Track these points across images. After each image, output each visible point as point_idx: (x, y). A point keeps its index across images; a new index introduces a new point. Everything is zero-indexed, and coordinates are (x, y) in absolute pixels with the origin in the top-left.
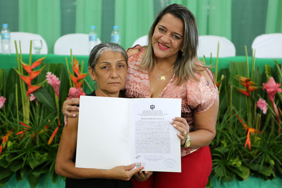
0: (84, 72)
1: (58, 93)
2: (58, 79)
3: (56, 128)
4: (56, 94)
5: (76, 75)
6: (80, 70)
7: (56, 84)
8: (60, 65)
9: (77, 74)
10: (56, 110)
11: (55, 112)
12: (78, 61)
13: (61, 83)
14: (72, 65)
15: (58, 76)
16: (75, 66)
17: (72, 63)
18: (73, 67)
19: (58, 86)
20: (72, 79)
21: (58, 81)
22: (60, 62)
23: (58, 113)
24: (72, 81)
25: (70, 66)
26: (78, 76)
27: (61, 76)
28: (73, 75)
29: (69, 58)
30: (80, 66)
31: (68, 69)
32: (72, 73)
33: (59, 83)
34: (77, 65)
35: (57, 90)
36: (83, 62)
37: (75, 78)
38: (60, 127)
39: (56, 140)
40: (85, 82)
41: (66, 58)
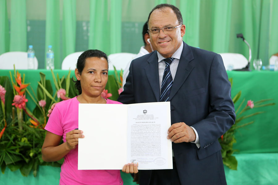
0: (25, 83)
1: (4, 100)
2: (4, 89)
3: (3, 128)
4: (2, 101)
5: (18, 85)
6: (22, 81)
7: (3, 93)
8: (4, 77)
9: (20, 84)
10: (3, 114)
11: (2, 115)
12: (20, 74)
13: (6, 93)
14: (16, 77)
15: (4, 86)
16: (18, 78)
17: (15, 76)
18: (17, 79)
19: (4, 95)
20: (16, 89)
21: (4, 90)
22: (4, 75)
23: (4, 117)
24: (15, 90)
25: (14, 78)
26: (20, 86)
27: (6, 86)
28: (16, 85)
29: (13, 72)
30: (22, 78)
31: (12, 81)
32: (15, 83)
33: (4, 92)
34: (20, 78)
35: (3, 97)
36: (24, 75)
37: (18, 87)
38: (6, 127)
39: (3, 138)
40: (26, 91)
41: (10, 72)
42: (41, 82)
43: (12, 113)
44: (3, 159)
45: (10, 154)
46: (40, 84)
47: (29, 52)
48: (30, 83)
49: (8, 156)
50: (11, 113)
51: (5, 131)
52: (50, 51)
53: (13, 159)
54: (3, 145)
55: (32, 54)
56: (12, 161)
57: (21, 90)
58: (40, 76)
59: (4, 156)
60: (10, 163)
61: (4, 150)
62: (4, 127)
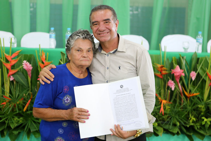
0: (48, 61)
1: (31, 75)
2: (31, 65)
3: (29, 100)
4: (29, 76)
7: (30, 69)
8: (31, 55)
9: (44, 62)
10: (29, 87)
11: (28, 89)
12: (45, 53)
13: (32, 69)
14: (41, 56)
15: (30, 63)
16: (42, 56)
17: (40, 54)
18: (41, 57)
20: (40, 65)
21: (30, 67)
22: (31, 53)
23: (30, 90)
24: (40, 67)
25: (39, 56)
26: (45, 63)
27: (32, 63)
28: (41, 63)
29: (38, 51)
30: (46, 57)
31: (37, 59)
32: (40, 61)
33: (31, 68)
34: (44, 56)
35: (30, 73)
37: (42, 64)
38: (32, 99)
39: (29, 108)
41: (36, 51)
42: (61, 60)
43: (37, 86)
44: (29, 126)
45: (34, 122)
46: (61, 62)
47: (51, 34)
48: (52, 61)
49: (33, 124)
50: (35, 87)
51: (31, 102)
52: (69, 32)
53: (37, 127)
54: (29, 114)
55: (53, 35)
56: (36, 129)
59: (29, 124)
60: (35, 130)
61: (30, 119)
62: (30, 98)
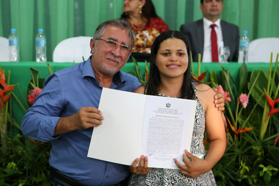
6: (7, 81)
9: (4, 85)
12: (4, 71)
16: (1, 76)
26: (5, 88)
30: (6, 77)
36: (9, 71)
40: (12, 95)
48: (18, 84)
57: (5, 94)
58: (30, 73)
